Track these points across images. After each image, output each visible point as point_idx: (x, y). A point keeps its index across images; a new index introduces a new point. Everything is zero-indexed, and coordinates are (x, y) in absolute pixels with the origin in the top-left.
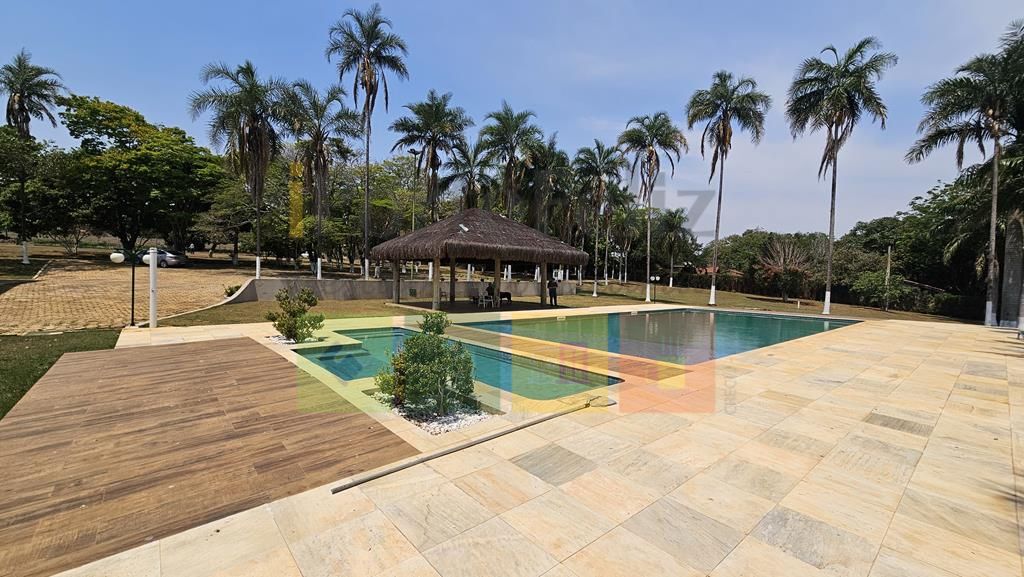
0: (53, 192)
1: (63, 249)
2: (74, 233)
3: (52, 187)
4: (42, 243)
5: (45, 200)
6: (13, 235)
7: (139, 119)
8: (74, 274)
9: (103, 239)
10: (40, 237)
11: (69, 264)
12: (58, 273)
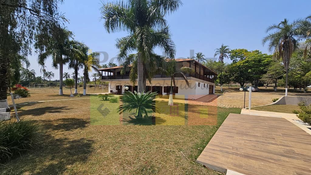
0: (227, 74)
1: (228, 87)
2: (230, 83)
3: (227, 73)
4: (224, 86)
5: (225, 76)
6: (219, 84)
7: (246, 51)
8: (230, 93)
9: (236, 84)
10: (224, 85)
11: (229, 91)
12: (227, 93)
